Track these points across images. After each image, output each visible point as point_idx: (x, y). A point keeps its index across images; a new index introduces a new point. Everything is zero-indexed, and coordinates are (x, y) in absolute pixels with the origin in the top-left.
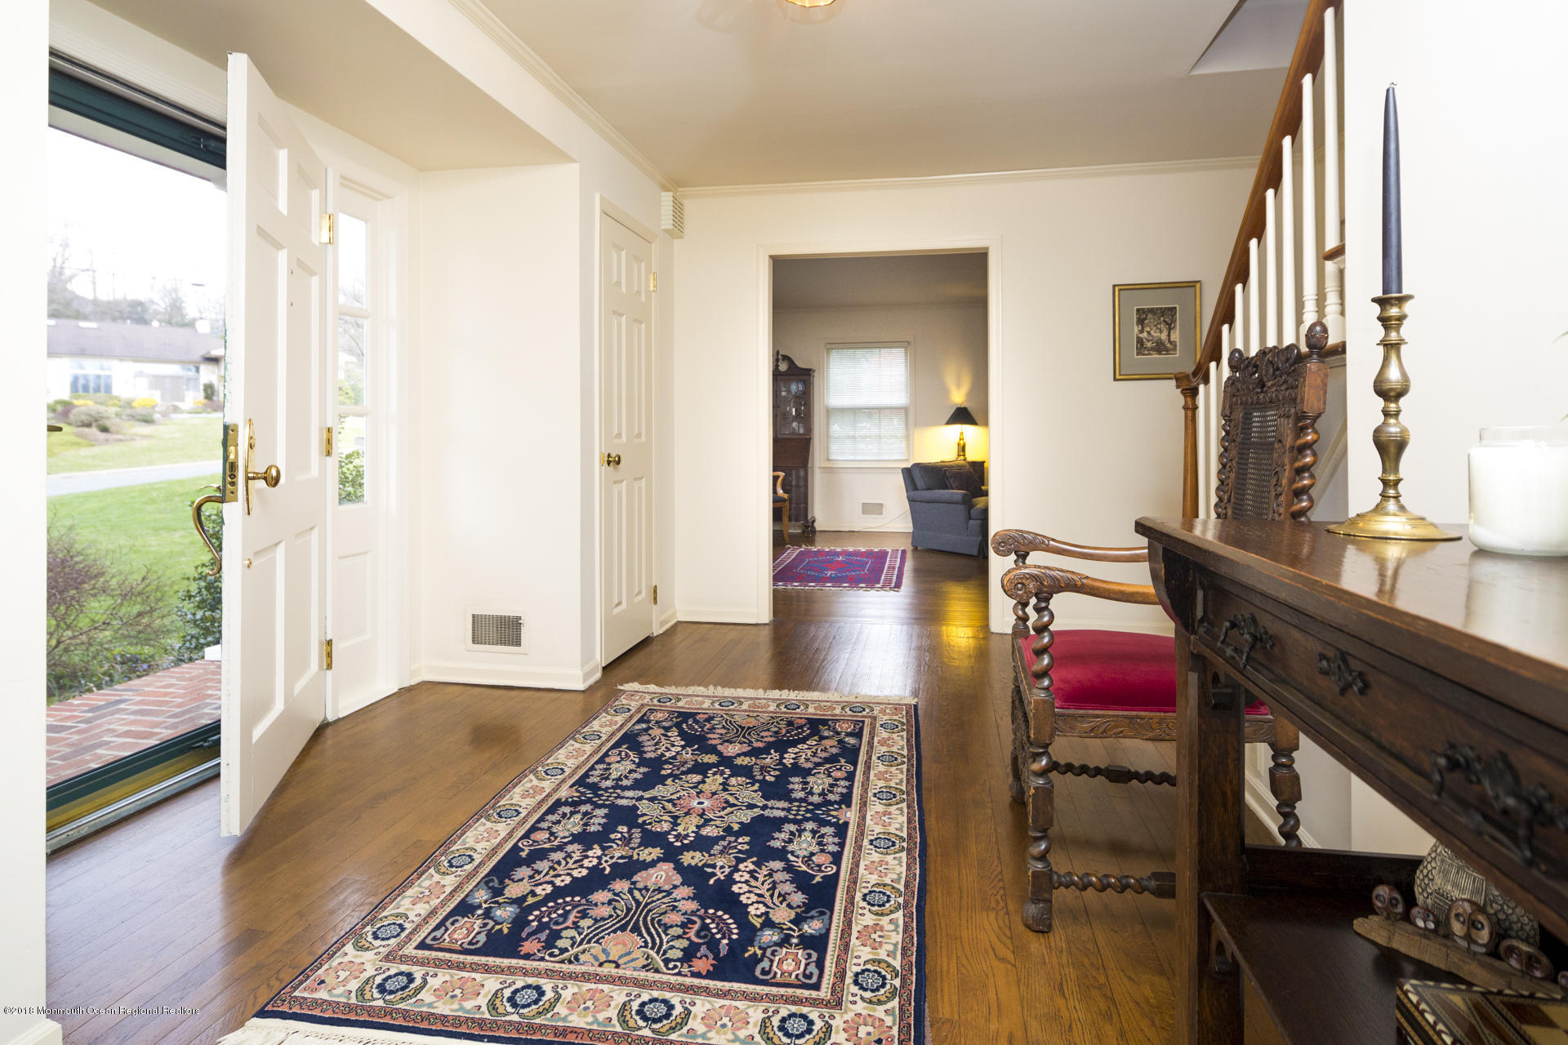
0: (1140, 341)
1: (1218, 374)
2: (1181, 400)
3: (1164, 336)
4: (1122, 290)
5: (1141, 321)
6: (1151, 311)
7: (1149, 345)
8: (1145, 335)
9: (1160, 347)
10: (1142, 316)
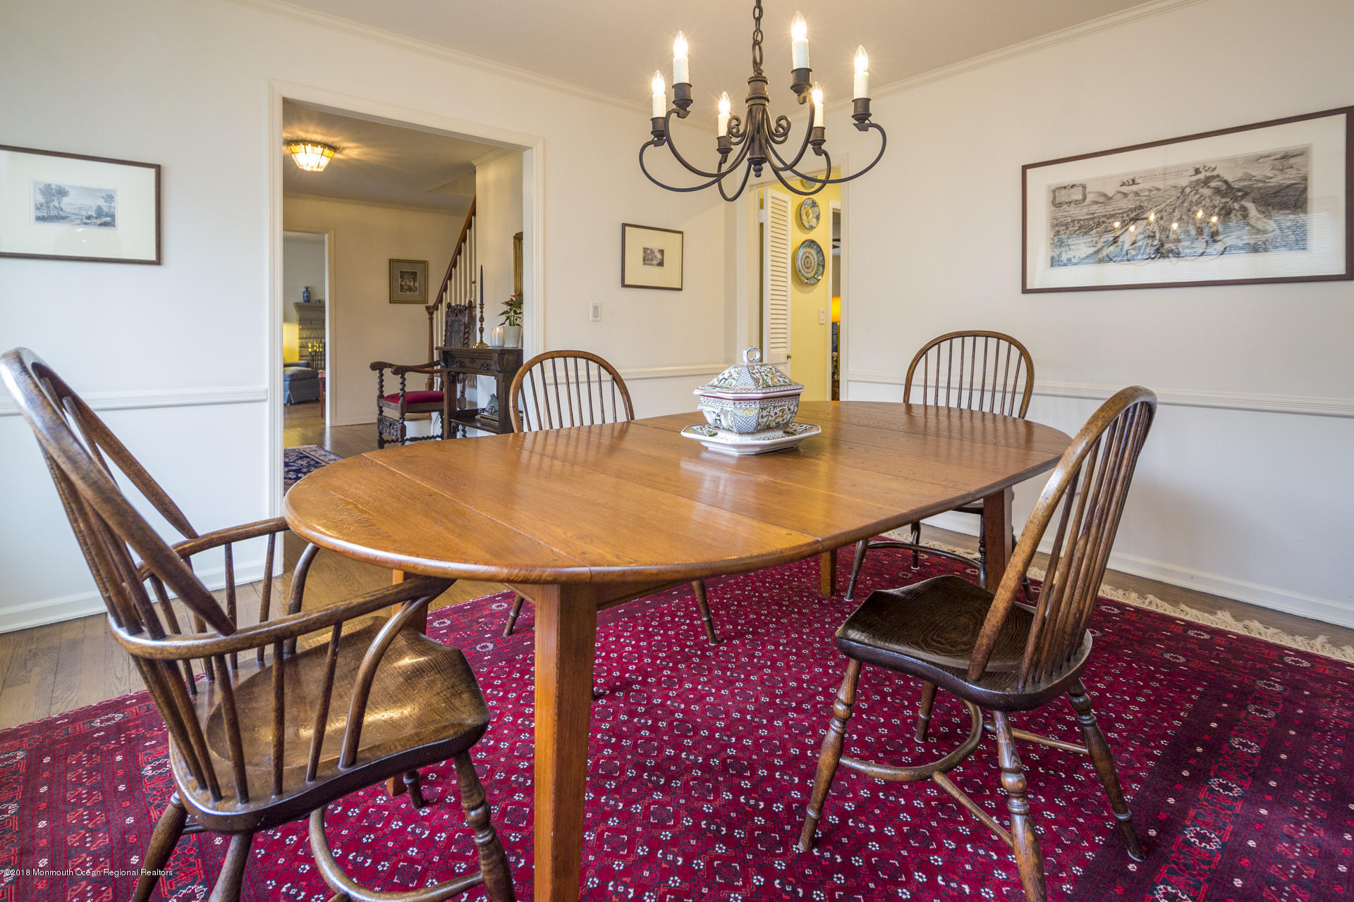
0: (401, 286)
1: (443, 308)
2: (428, 316)
3: (412, 284)
4: (392, 262)
5: (402, 277)
6: (406, 272)
7: (405, 287)
8: (403, 283)
9: (410, 289)
10: (403, 274)
